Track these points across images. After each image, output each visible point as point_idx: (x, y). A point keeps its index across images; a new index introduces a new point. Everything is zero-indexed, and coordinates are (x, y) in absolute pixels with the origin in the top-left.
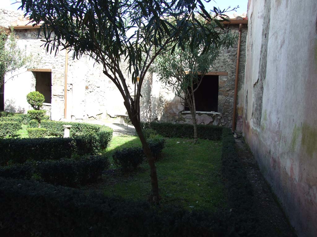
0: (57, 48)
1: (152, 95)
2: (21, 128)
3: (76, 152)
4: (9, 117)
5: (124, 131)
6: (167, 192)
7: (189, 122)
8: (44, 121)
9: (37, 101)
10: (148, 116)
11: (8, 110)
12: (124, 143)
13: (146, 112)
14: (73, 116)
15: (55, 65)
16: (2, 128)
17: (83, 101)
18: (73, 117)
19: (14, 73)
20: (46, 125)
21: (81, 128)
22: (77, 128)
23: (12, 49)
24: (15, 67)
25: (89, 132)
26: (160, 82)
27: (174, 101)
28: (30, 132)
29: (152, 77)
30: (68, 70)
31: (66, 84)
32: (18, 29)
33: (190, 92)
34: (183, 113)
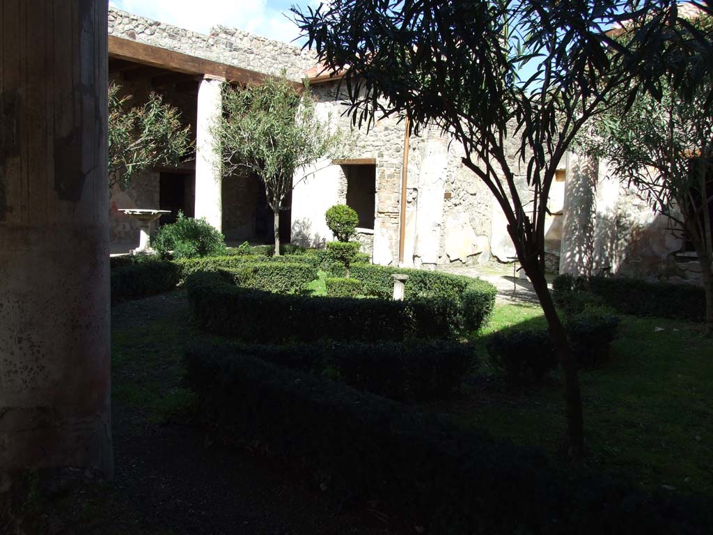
0: (372, 115)
1: (594, 212)
2: (317, 278)
3: (414, 330)
4: (297, 254)
5: (525, 294)
6: (607, 442)
7: (696, 279)
8: (358, 264)
9: (344, 225)
10: (585, 260)
11: (298, 241)
12: (522, 319)
13: (580, 252)
14: (417, 256)
15: (384, 150)
16: (284, 275)
17: (439, 225)
18: (416, 258)
19: (309, 169)
20: (361, 273)
21: (430, 281)
22: (422, 281)
23: (305, 123)
24: (310, 157)
25: (446, 292)
26: (616, 180)
27: (657, 226)
28: (329, 285)
29: (596, 166)
30: (409, 159)
31: (404, 190)
32: (318, 83)
33: (698, 204)
34: (680, 257)
